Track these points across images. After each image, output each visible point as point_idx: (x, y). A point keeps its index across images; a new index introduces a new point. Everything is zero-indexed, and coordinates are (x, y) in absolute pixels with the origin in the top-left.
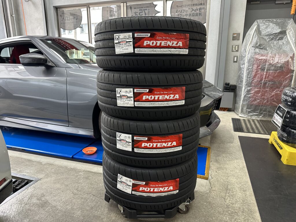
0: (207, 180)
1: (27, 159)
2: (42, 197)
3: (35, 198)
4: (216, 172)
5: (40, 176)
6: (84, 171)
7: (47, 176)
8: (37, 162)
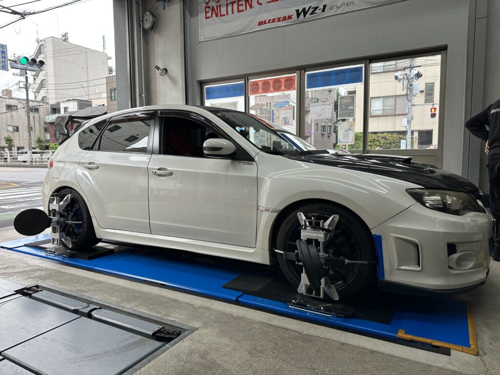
0: (477, 355)
1: (172, 299)
3: (196, 356)
4: (491, 344)
5: (196, 324)
6: (259, 322)
7: (206, 325)
8: (187, 303)
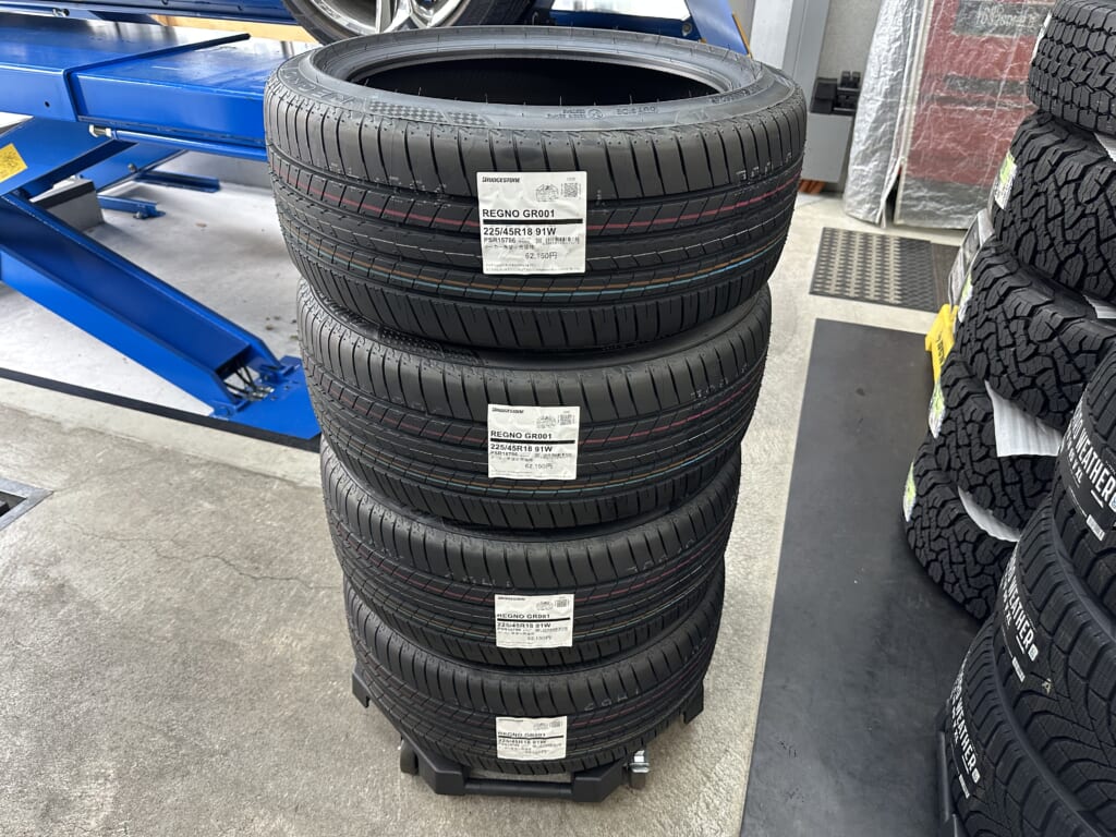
2: (51, 564)
3: (27, 570)
5: (52, 480)
7: (74, 482)
8: (46, 420)
